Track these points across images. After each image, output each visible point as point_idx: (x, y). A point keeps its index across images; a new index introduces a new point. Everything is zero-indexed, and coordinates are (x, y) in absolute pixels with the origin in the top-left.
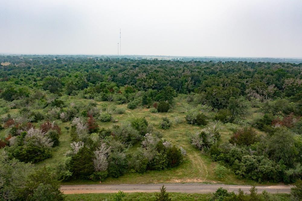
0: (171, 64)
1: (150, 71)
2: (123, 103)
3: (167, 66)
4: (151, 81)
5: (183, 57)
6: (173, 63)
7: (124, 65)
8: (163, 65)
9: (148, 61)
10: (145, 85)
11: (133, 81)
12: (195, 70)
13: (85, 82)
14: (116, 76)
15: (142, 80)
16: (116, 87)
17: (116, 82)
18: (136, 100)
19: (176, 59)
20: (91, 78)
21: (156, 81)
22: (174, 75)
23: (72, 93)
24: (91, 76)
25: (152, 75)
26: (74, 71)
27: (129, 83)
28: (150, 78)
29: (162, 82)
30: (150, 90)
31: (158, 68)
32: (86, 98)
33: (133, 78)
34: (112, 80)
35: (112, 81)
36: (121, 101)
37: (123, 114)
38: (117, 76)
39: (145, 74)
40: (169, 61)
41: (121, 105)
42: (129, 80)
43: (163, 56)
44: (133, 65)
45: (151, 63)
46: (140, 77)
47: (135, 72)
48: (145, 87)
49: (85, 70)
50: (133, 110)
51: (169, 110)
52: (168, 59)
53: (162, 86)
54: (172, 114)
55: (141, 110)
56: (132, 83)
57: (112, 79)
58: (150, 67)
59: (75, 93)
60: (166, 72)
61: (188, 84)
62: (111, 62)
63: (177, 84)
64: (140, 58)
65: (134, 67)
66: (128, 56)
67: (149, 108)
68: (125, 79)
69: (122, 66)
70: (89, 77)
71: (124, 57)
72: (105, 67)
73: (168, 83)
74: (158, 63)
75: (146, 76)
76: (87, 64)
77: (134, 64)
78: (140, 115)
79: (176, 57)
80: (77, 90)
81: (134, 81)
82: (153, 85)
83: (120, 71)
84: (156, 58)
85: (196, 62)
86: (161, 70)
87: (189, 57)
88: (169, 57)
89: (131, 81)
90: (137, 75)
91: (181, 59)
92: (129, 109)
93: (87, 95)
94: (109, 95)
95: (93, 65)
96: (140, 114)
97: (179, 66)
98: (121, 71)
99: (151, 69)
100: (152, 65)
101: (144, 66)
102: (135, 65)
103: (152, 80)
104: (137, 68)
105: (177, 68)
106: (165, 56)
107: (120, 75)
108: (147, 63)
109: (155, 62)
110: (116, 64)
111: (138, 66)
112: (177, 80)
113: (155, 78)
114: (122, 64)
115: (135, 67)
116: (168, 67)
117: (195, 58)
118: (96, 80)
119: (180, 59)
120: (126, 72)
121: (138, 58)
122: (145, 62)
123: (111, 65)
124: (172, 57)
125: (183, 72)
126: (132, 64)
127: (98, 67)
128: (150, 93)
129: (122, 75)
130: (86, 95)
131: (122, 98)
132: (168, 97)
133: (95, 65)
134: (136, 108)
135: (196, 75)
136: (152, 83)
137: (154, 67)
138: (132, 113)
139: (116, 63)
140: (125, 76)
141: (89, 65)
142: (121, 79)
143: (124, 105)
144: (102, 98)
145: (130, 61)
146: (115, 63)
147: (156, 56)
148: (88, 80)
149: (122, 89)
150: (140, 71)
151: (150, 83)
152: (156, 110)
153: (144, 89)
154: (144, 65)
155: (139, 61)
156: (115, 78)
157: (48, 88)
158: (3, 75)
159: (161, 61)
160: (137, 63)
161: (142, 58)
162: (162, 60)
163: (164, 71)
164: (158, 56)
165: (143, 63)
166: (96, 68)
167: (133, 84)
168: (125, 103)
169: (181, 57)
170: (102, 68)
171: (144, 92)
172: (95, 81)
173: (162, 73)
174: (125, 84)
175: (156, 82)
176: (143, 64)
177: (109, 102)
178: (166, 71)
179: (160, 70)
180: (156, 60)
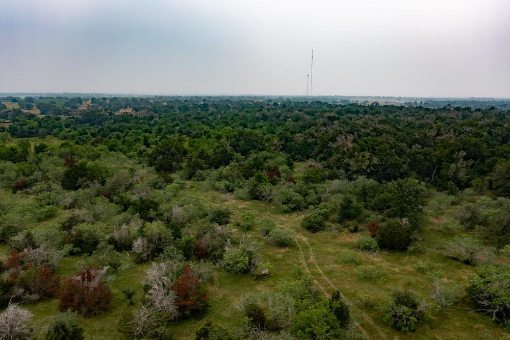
0: (405, 114)
1: (363, 130)
2: (294, 210)
3: (399, 118)
4: (363, 156)
5: (427, 98)
6: (410, 112)
7: (313, 115)
8: (391, 116)
9: (361, 106)
10: (349, 165)
11: (325, 151)
12: (465, 128)
13: (226, 151)
14: (289, 140)
15: (344, 153)
16: (286, 167)
17: (290, 151)
18: (325, 207)
19: (413, 102)
20: (242, 143)
21: (376, 156)
22: (421, 144)
23: (196, 175)
24: (241, 138)
25: (366, 142)
26: (222, 126)
27: (317, 155)
28: (363, 150)
29: (392, 160)
30: (361, 180)
31: (379, 122)
32: (217, 189)
33: (325, 145)
34: (281, 147)
35: (282, 150)
36: (290, 205)
37: (287, 249)
38: (292, 140)
39: (351, 137)
40: (401, 108)
41: (287, 215)
42: (317, 149)
43: (388, 98)
44: (329, 117)
45: (366, 112)
46: (339, 144)
47: (331, 131)
48: (349, 170)
49: (240, 124)
50: (314, 235)
51: (411, 248)
52: (398, 103)
53: (389, 170)
54: (421, 263)
55: (335, 237)
56: (322, 155)
57: (282, 145)
58: (363, 119)
59: (201, 175)
60: (400, 134)
61: (458, 169)
62: (291, 110)
63: (427, 164)
64: (345, 101)
65: (329, 120)
66: (324, 97)
67: (355, 230)
68: (309, 145)
69: (308, 117)
70: (238, 140)
71: (316, 99)
72: (277, 118)
73: (404, 163)
74: (379, 113)
75: (354, 141)
76: (247, 112)
77: (332, 114)
78: (329, 253)
79: (412, 99)
80: (206, 169)
81: (325, 153)
82: (368, 166)
83: (301, 128)
84: (374, 100)
85: (458, 109)
86: (387, 127)
87: (437, 99)
88: (399, 99)
89: (321, 152)
90: (333, 139)
91: (423, 103)
92: (306, 232)
93: (222, 184)
94: (265, 188)
95: (258, 114)
96: (330, 249)
97: (423, 117)
98: (304, 128)
99: (365, 125)
100: (366, 116)
101: (351, 119)
102: (332, 117)
103: (368, 155)
104: (336, 122)
105: (422, 121)
106: (391, 98)
107: (299, 137)
108: (357, 112)
109: (373, 109)
110: (299, 113)
111: (338, 119)
112: (426, 154)
113: (373, 148)
114: (308, 113)
115: (331, 119)
116: (401, 121)
117: (451, 100)
118: (249, 147)
119: (421, 102)
120: (312, 130)
121: (342, 101)
122: (354, 109)
123: (289, 116)
124: (405, 98)
125: (438, 134)
126: (328, 114)
127: (265, 118)
128: (360, 189)
129: (303, 138)
130: (218, 184)
131: (293, 198)
132: (409, 207)
133: (261, 115)
134: (323, 229)
135: (472, 143)
136: (367, 163)
137: (372, 121)
138: (312, 245)
139: (299, 111)
140: (310, 140)
141: (249, 115)
142: (300, 145)
143: (295, 214)
144: (250, 193)
145: (325, 106)
146: (296, 112)
147: (375, 97)
148: (235, 147)
149: (301, 169)
150: (342, 129)
151: (362, 162)
152: (375, 243)
153: (346, 173)
154: (352, 116)
155: (342, 107)
156: (288, 144)
157: (156, 162)
158: (104, 131)
159: (385, 108)
160: (338, 113)
161: (349, 101)
162: (386, 106)
163: (393, 130)
164: (379, 98)
165: (348, 111)
166: (261, 119)
167: (324, 159)
168: (300, 210)
169: (422, 98)
170: (271, 120)
171: (346, 181)
172: (249, 150)
173: (389, 136)
174: (308, 157)
175: (375, 160)
176: (349, 114)
177: (263, 205)
178: (398, 130)
179: (384, 129)
180: (375, 104)
